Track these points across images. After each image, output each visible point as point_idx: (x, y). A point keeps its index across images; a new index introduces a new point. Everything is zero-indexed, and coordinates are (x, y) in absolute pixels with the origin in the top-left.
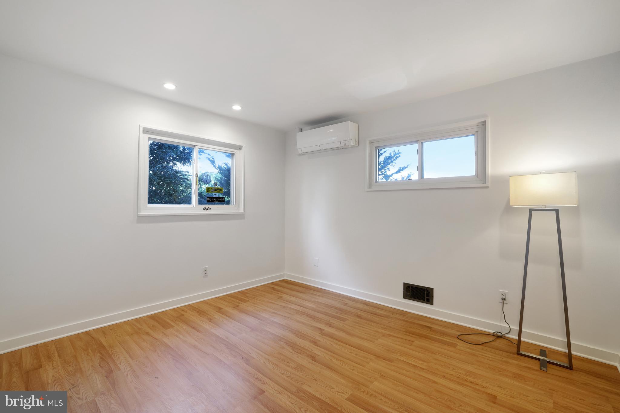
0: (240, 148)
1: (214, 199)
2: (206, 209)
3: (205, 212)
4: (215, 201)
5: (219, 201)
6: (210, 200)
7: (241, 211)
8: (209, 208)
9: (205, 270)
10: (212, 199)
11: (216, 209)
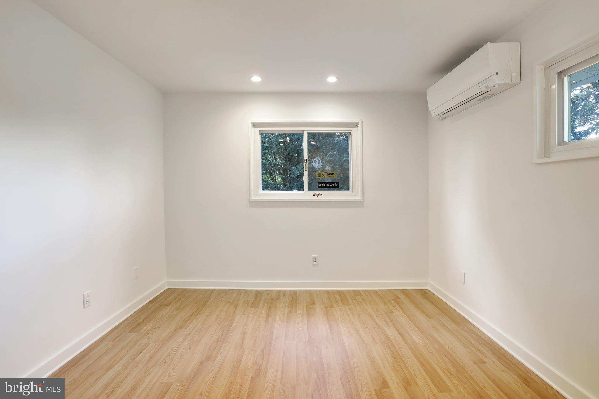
0: (356, 125)
1: (327, 185)
2: (316, 195)
3: (315, 198)
4: (327, 186)
5: (332, 187)
6: (322, 185)
7: (359, 198)
8: (319, 194)
9: (315, 259)
10: (324, 185)
11: (328, 195)
